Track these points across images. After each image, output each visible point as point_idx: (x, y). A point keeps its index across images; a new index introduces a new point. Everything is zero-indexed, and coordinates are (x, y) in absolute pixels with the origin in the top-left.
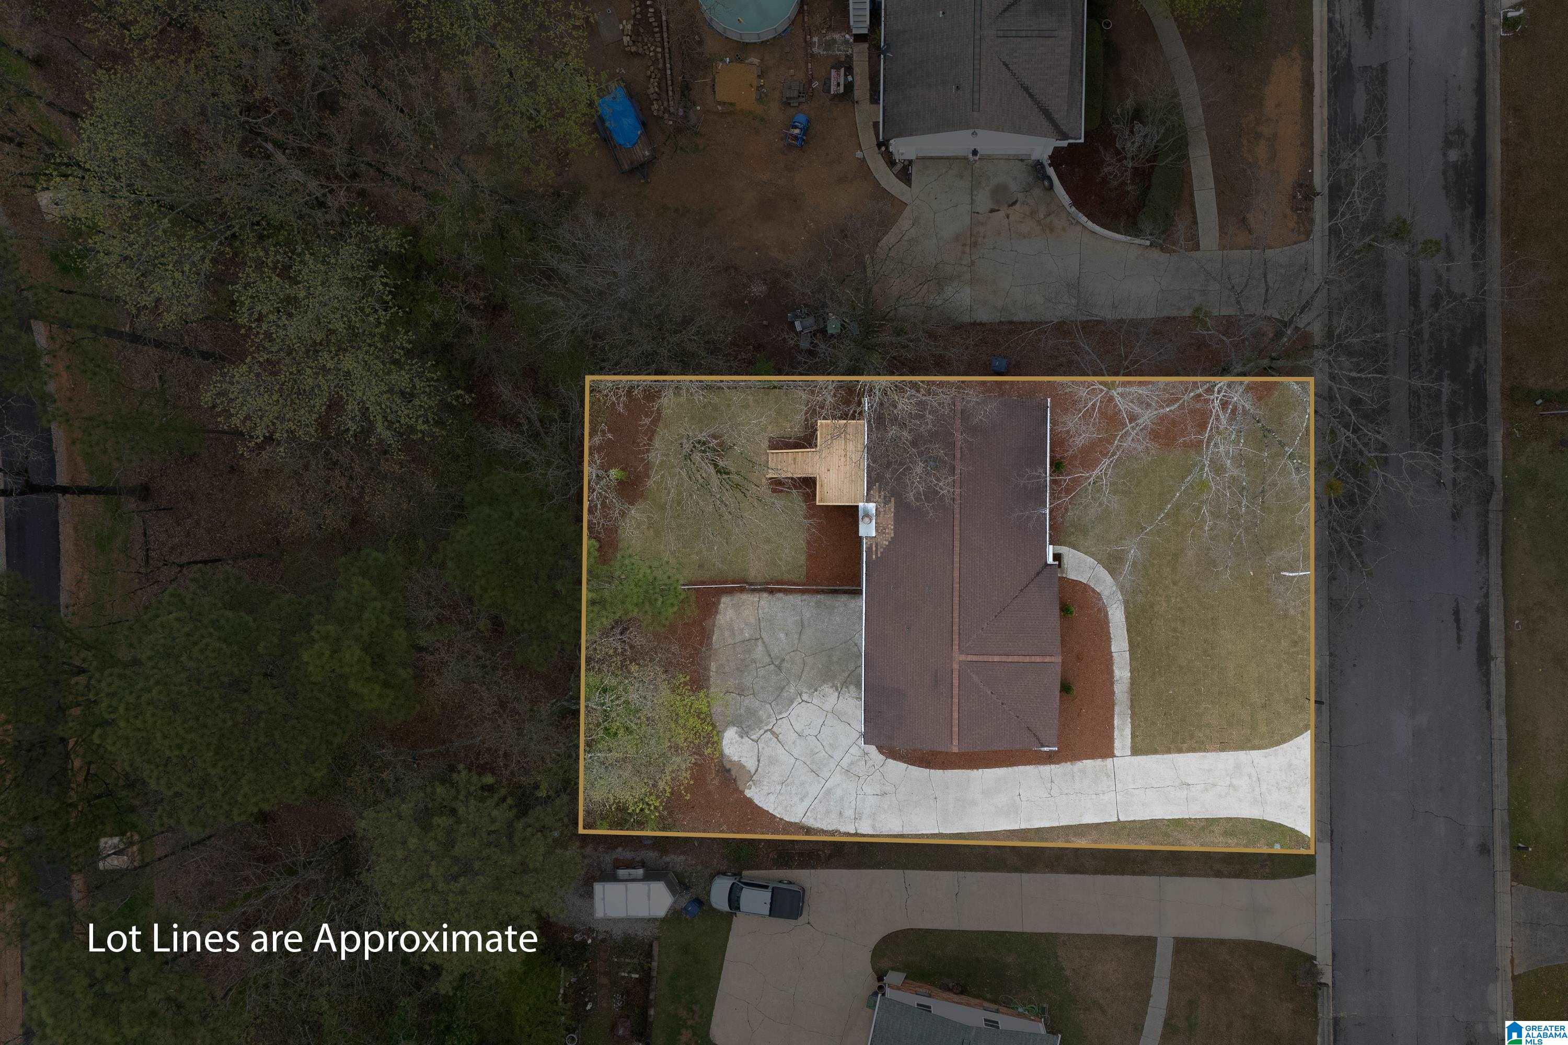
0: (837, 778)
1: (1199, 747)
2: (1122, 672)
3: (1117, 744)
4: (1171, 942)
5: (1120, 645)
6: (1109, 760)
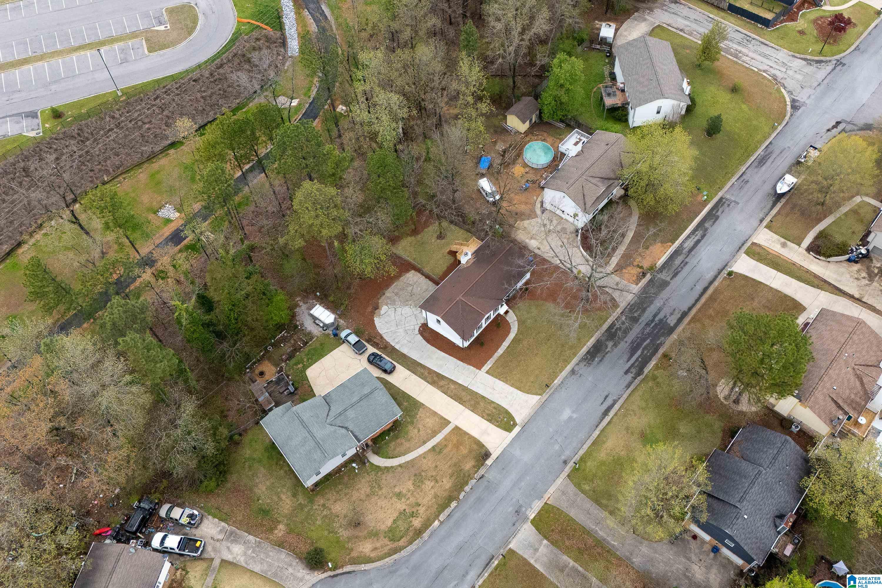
0: (401, 330)
1: (506, 381)
2: (501, 351)
3: (484, 368)
4: (454, 426)
5: (506, 344)
6: (478, 371)
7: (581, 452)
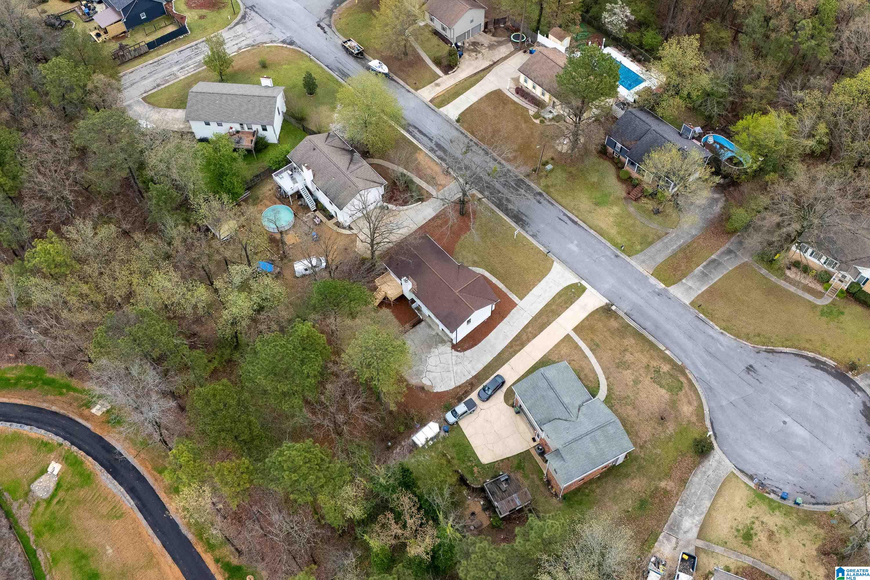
0: (455, 368)
1: (534, 285)
2: (501, 286)
3: (515, 301)
4: (572, 331)
5: (494, 280)
6: (517, 306)
7: (609, 244)
